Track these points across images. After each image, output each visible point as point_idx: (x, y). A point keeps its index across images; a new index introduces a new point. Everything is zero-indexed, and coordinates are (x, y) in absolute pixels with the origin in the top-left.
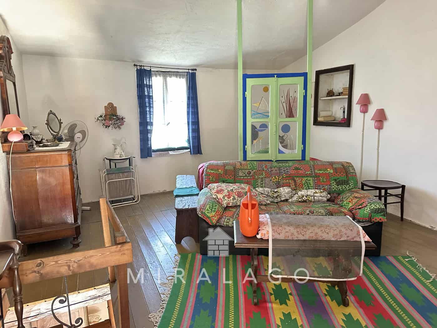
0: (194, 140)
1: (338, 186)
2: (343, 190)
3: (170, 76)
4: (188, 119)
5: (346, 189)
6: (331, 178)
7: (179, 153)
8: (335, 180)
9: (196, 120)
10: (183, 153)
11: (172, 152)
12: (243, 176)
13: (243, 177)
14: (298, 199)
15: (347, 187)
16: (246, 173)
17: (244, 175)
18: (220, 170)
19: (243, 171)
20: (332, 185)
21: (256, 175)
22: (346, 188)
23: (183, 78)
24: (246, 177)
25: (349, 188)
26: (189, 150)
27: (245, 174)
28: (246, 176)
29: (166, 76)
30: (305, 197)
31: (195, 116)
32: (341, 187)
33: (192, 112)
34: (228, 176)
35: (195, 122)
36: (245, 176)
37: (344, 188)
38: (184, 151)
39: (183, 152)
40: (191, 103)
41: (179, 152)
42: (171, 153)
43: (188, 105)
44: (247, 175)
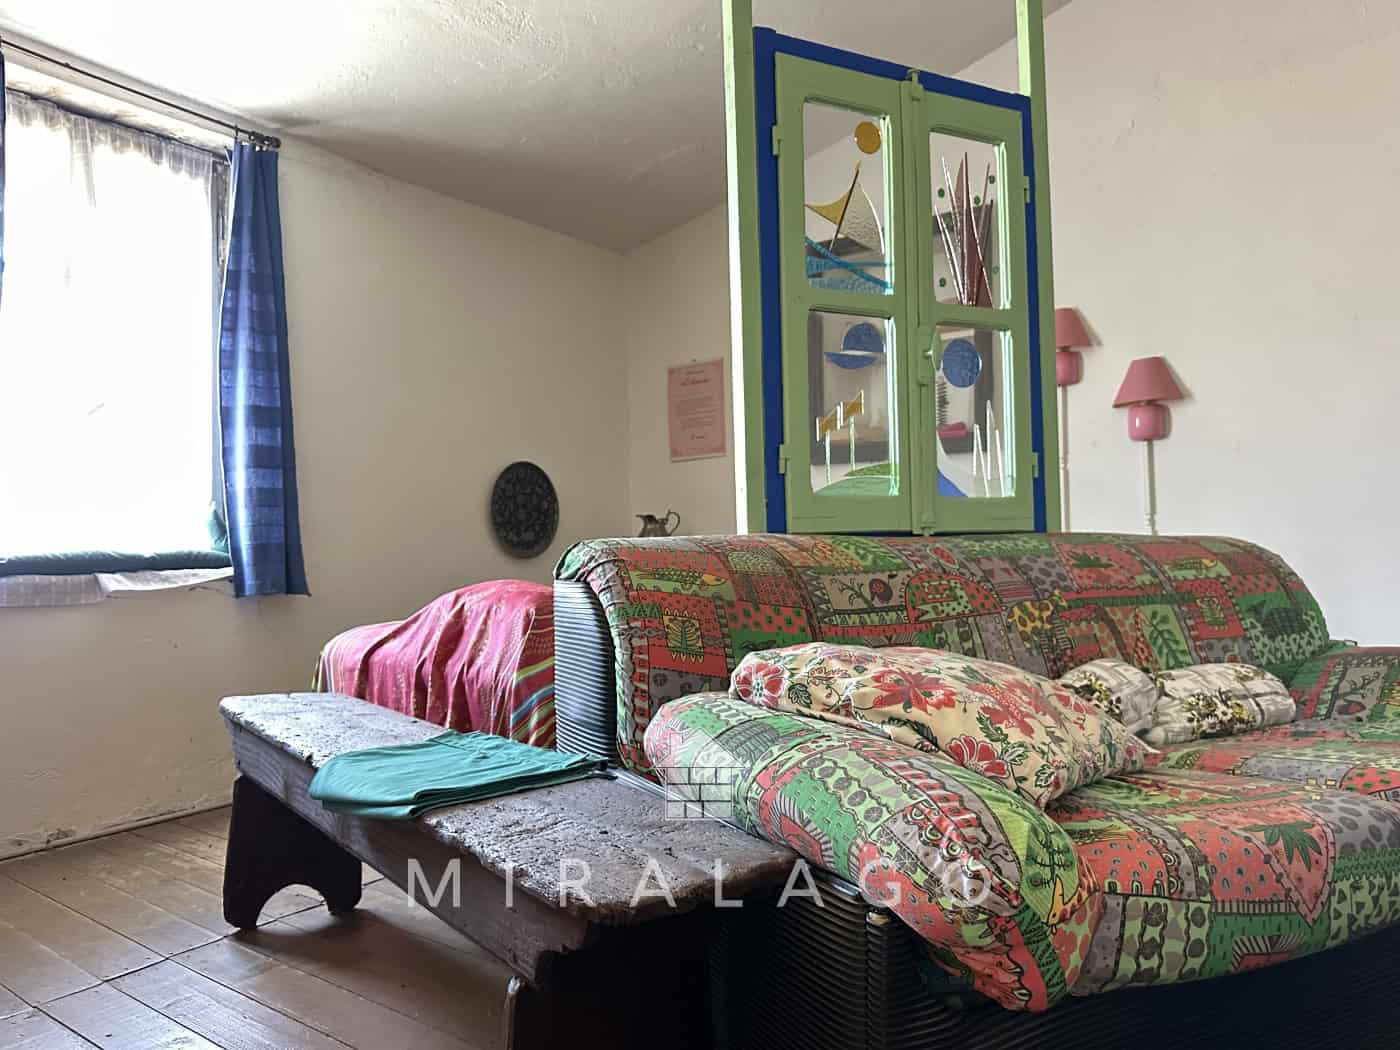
0: (266, 510)
1: (1272, 637)
2: (1293, 658)
3: (118, 143)
4: (226, 391)
5: (1304, 653)
6: (1237, 605)
7: (167, 586)
8: (1255, 610)
9: (278, 404)
10: (193, 588)
11: (118, 576)
12: (854, 612)
13: (855, 618)
14: (1195, 723)
15: (1303, 643)
16: (867, 594)
17: (859, 604)
18: (707, 578)
19: (846, 580)
20: (1250, 638)
21: (925, 602)
22: (1300, 647)
23: (193, 175)
24: (875, 618)
25: (1311, 649)
26: (229, 571)
27: (860, 596)
28: (871, 610)
29: (92, 140)
30: (1221, 708)
31: (270, 381)
32: (1283, 644)
33: (253, 354)
34: (769, 611)
35: (270, 410)
36: (863, 611)
37: (1294, 648)
38: (194, 575)
39: (193, 581)
40: (244, 303)
41: (166, 579)
42: (112, 582)
43: (228, 316)
44: (877, 603)
